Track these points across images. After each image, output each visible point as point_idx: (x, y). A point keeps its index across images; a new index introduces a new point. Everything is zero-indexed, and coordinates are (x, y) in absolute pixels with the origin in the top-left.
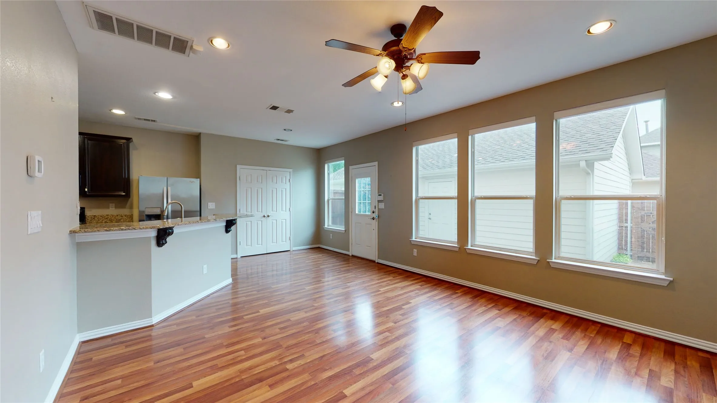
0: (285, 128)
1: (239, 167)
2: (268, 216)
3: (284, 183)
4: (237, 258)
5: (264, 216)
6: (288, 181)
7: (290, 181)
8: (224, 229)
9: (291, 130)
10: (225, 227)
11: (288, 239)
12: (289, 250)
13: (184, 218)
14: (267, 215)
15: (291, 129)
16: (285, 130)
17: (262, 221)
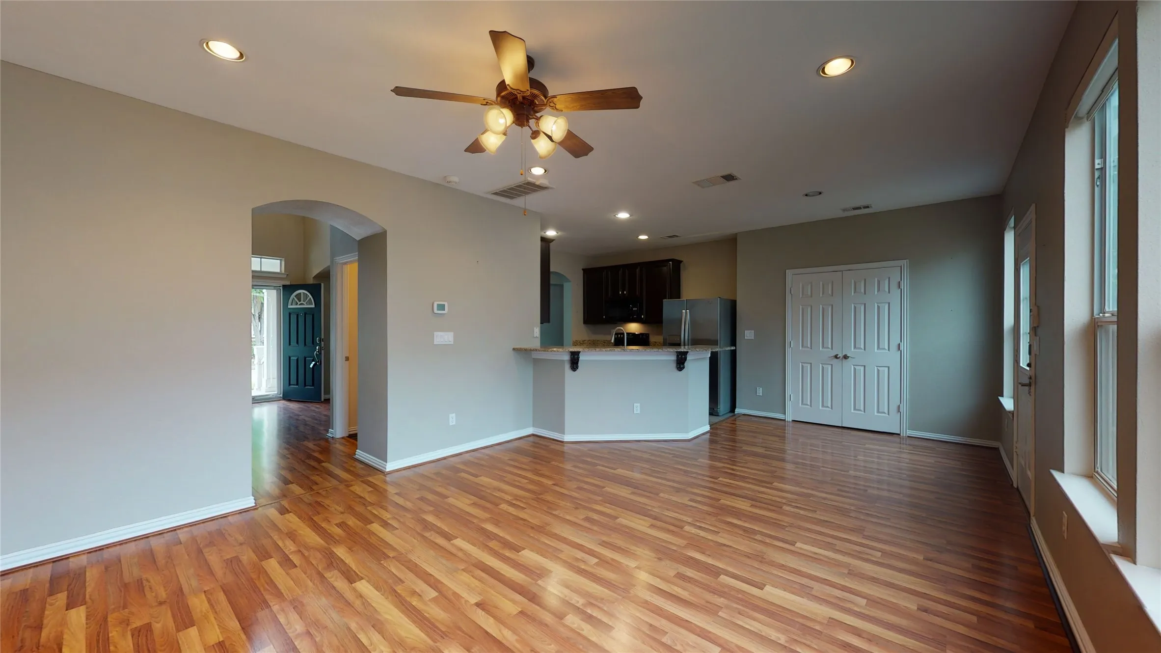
0: (805, 193)
1: (789, 273)
2: (846, 357)
3: (885, 291)
4: (785, 420)
5: (836, 357)
6: (894, 285)
7: (899, 287)
8: (674, 365)
9: (820, 193)
10: (676, 361)
11: (893, 408)
12: (899, 434)
13: (627, 345)
14: (843, 354)
15: (820, 190)
16: (806, 195)
17: (832, 365)
